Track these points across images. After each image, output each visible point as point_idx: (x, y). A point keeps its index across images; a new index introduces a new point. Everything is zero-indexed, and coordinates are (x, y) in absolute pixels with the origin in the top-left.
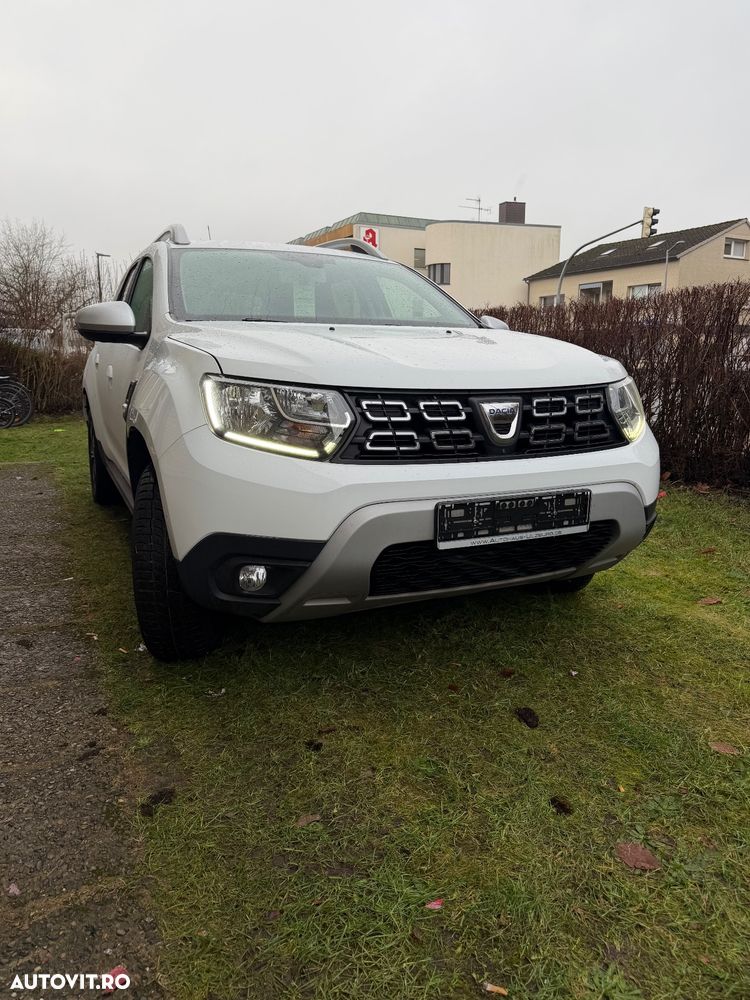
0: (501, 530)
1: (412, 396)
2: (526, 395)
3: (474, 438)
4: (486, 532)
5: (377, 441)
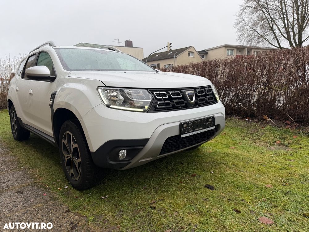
0: (196, 130)
1: (167, 90)
2: (195, 89)
3: (185, 102)
4: (192, 131)
5: (160, 105)
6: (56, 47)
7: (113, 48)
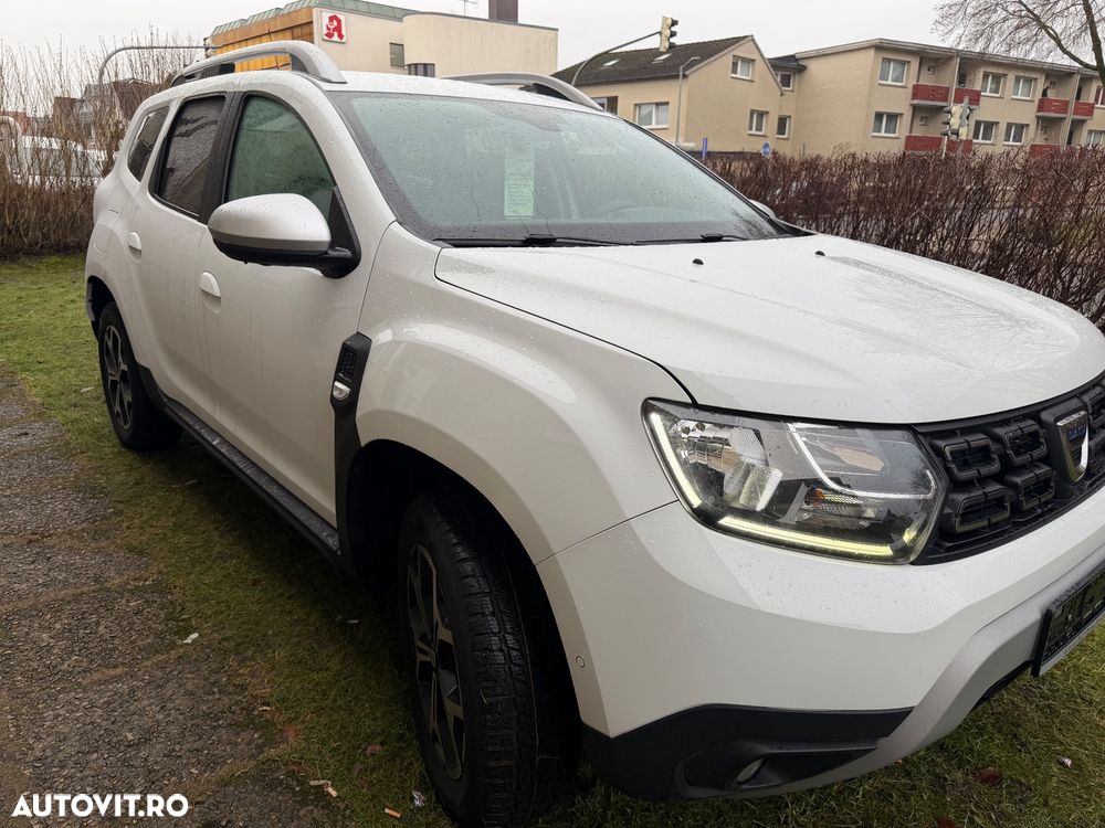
3: (1053, 479)
5: (964, 513)
6: (330, 82)
7: (558, 84)
